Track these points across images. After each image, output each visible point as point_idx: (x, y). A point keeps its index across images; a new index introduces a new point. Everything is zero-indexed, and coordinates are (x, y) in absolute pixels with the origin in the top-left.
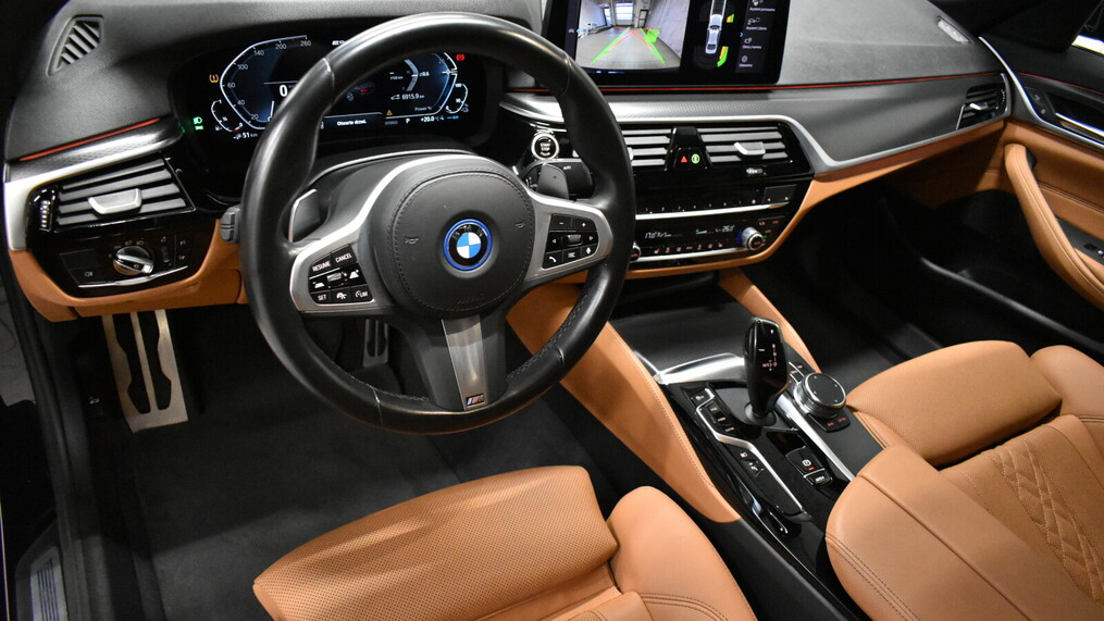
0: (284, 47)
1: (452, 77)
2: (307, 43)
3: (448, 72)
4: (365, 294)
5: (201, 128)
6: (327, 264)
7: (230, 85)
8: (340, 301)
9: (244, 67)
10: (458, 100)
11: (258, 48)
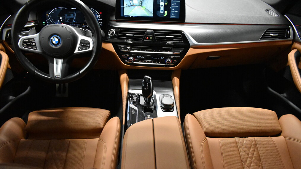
0: (61, 9)
1: (98, 17)
2: (66, 9)
3: (97, 16)
4: (36, 48)
5: (44, 24)
6: (27, 40)
7: (51, 16)
8: (29, 48)
9: (53, 13)
10: (100, 23)
11: (56, 9)
